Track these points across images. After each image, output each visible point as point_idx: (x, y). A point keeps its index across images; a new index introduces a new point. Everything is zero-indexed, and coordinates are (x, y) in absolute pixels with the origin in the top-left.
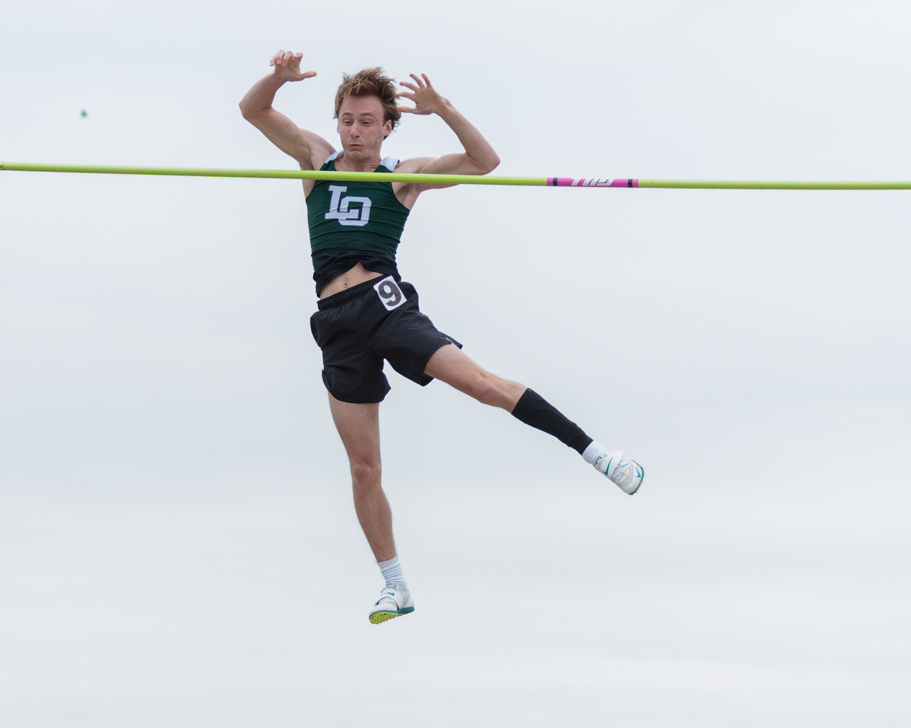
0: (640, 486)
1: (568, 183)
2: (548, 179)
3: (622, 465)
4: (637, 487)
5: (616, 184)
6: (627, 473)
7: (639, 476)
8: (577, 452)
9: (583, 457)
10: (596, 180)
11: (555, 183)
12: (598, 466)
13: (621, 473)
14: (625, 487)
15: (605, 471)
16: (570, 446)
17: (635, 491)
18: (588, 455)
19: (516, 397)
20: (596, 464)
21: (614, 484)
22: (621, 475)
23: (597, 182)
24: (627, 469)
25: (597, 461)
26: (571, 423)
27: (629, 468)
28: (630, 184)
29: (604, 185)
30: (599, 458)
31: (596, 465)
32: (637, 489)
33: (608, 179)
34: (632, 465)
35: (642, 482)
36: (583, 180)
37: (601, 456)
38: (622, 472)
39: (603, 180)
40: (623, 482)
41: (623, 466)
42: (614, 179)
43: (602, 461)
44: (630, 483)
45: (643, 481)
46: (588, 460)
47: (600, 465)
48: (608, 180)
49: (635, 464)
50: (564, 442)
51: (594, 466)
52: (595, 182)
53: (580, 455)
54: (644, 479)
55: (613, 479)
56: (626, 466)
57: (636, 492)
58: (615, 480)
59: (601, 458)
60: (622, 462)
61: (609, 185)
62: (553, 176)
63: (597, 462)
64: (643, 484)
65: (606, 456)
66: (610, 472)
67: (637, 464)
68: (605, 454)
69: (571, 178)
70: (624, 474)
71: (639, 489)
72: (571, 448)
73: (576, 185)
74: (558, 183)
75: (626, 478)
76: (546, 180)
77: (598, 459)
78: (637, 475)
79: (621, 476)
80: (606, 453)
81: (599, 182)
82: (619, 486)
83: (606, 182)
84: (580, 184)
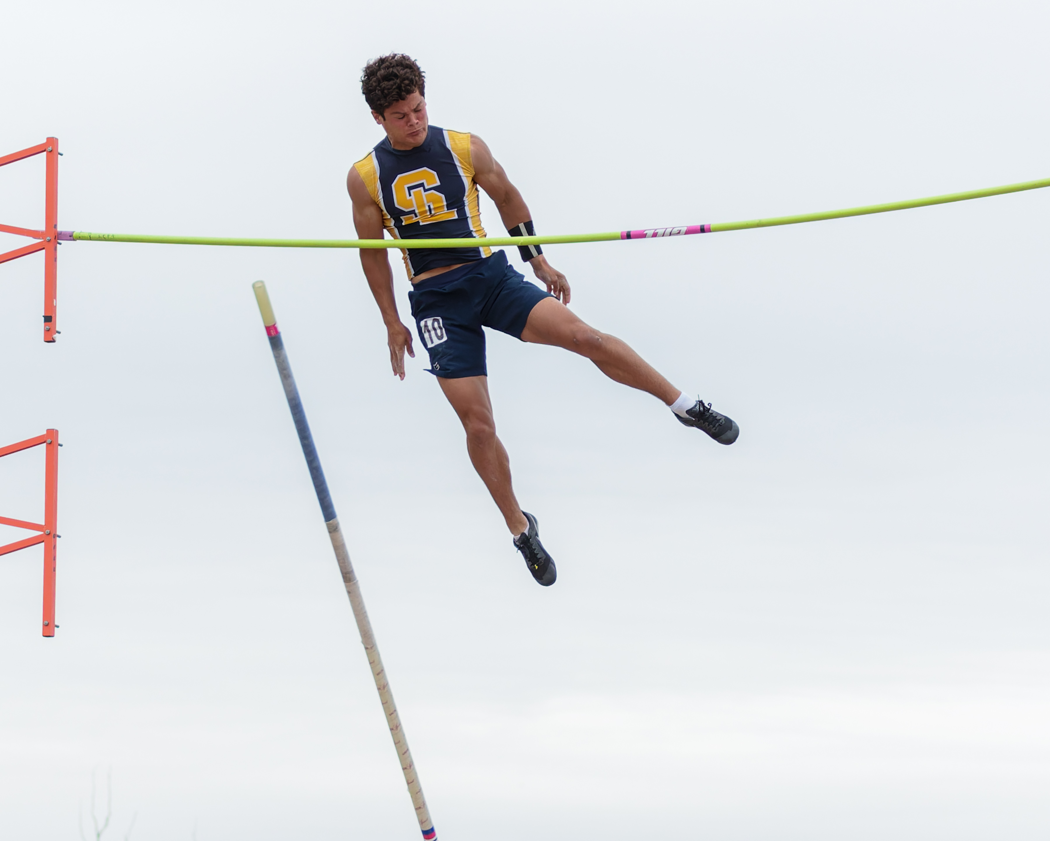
1: (642, 235)
2: (622, 233)
5: (690, 231)
10: (669, 231)
11: (628, 236)
28: (703, 230)
33: (680, 229)
36: (657, 231)
39: (675, 231)
42: (686, 228)
48: (680, 231)
61: (682, 234)
62: (626, 229)
69: (645, 231)
73: (651, 237)
76: (619, 235)
81: (672, 231)
83: (679, 233)
84: (655, 235)
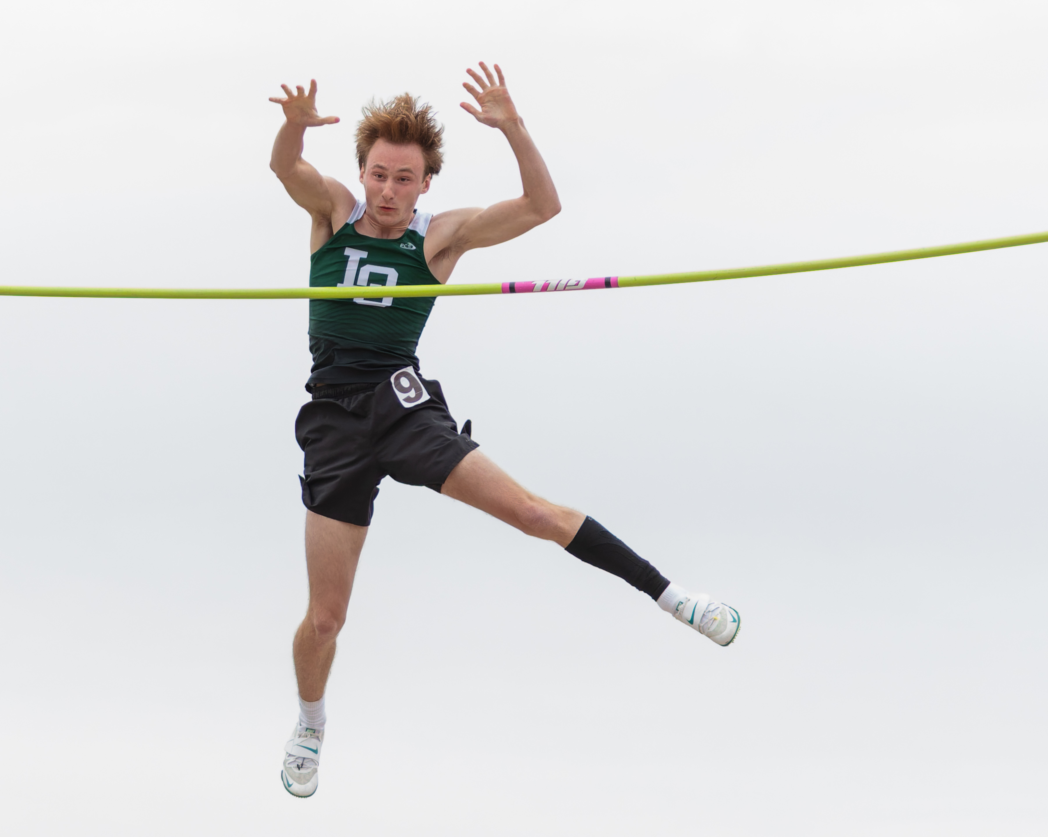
0: (737, 636)
1: (528, 288)
2: (503, 284)
3: (711, 610)
4: (734, 634)
5: (591, 285)
6: (719, 618)
7: (735, 621)
8: (650, 598)
9: (658, 604)
10: (564, 282)
11: (512, 289)
12: (680, 614)
13: (711, 620)
14: (718, 637)
15: (690, 619)
16: (640, 590)
17: (731, 641)
18: (666, 601)
19: (574, 527)
20: (677, 611)
21: (703, 637)
22: (711, 622)
23: (566, 286)
24: (718, 614)
25: (677, 607)
26: (643, 561)
27: (720, 613)
28: (608, 284)
29: (576, 286)
30: (680, 603)
31: (677, 613)
32: (734, 637)
33: (579, 280)
34: (723, 609)
35: (740, 629)
36: (547, 283)
37: (682, 601)
38: (712, 618)
39: (573, 282)
40: (714, 630)
41: (713, 611)
42: (587, 280)
43: (684, 606)
44: (725, 630)
45: (740, 627)
46: (665, 607)
47: (682, 612)
48: (579, 282)
49: (727, 608)
50: (633, 585)
51: (674, 615)
52: (563, 285)
53: (653, 601)
54: (741, 625)
55: (701, 629)
56: (716, 610)
57: (733, 642)
58: (703, 629)
59: (682, 603)
60: (710, 606)
61: (581, 288)
63: (678, 609)
64: (740, 631)
65: (689, 600)
66: (697, 619)
67: (730, 607)
68: (687, 598)
69: (532, 281)
70: (715, 619)
71: (736, 637)
72: (642, 592)
73: (539, 291)
74: (516, 289)
75: (717, 626)
76: (500, 286)
77: (679, 605)
78: (732, 620)
79: (711, 624)
80: (689, 597)
81: (568, 285)
82: (709, 637)
83: (577, 285)
84: (545, 288)
